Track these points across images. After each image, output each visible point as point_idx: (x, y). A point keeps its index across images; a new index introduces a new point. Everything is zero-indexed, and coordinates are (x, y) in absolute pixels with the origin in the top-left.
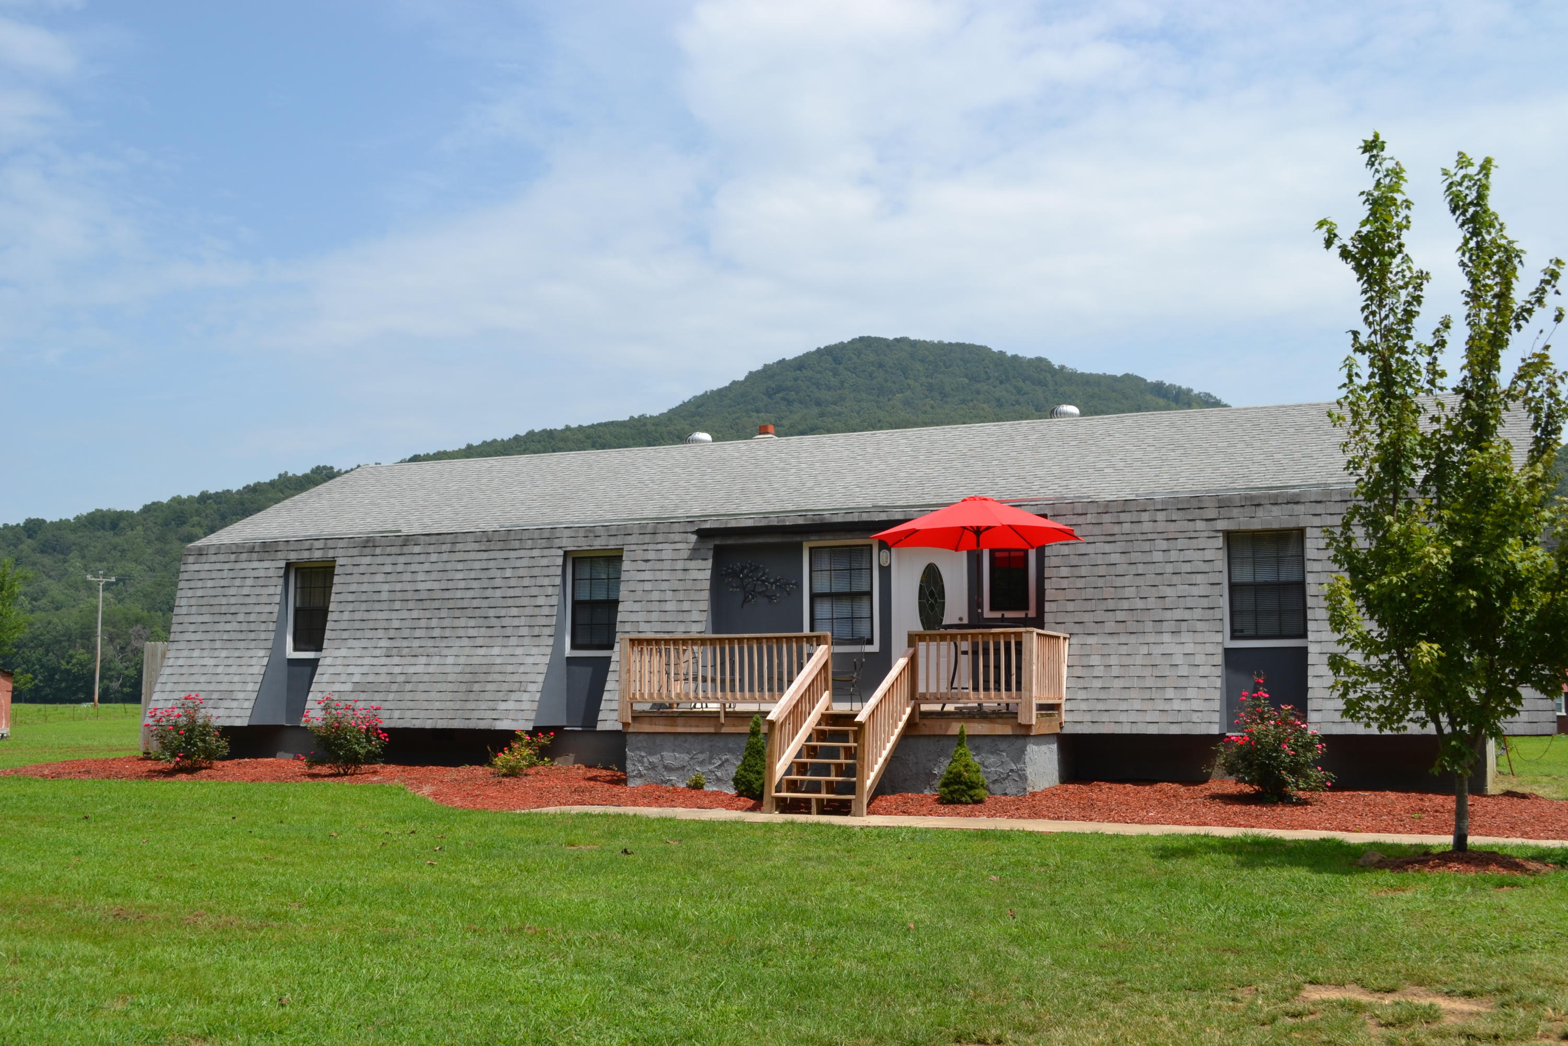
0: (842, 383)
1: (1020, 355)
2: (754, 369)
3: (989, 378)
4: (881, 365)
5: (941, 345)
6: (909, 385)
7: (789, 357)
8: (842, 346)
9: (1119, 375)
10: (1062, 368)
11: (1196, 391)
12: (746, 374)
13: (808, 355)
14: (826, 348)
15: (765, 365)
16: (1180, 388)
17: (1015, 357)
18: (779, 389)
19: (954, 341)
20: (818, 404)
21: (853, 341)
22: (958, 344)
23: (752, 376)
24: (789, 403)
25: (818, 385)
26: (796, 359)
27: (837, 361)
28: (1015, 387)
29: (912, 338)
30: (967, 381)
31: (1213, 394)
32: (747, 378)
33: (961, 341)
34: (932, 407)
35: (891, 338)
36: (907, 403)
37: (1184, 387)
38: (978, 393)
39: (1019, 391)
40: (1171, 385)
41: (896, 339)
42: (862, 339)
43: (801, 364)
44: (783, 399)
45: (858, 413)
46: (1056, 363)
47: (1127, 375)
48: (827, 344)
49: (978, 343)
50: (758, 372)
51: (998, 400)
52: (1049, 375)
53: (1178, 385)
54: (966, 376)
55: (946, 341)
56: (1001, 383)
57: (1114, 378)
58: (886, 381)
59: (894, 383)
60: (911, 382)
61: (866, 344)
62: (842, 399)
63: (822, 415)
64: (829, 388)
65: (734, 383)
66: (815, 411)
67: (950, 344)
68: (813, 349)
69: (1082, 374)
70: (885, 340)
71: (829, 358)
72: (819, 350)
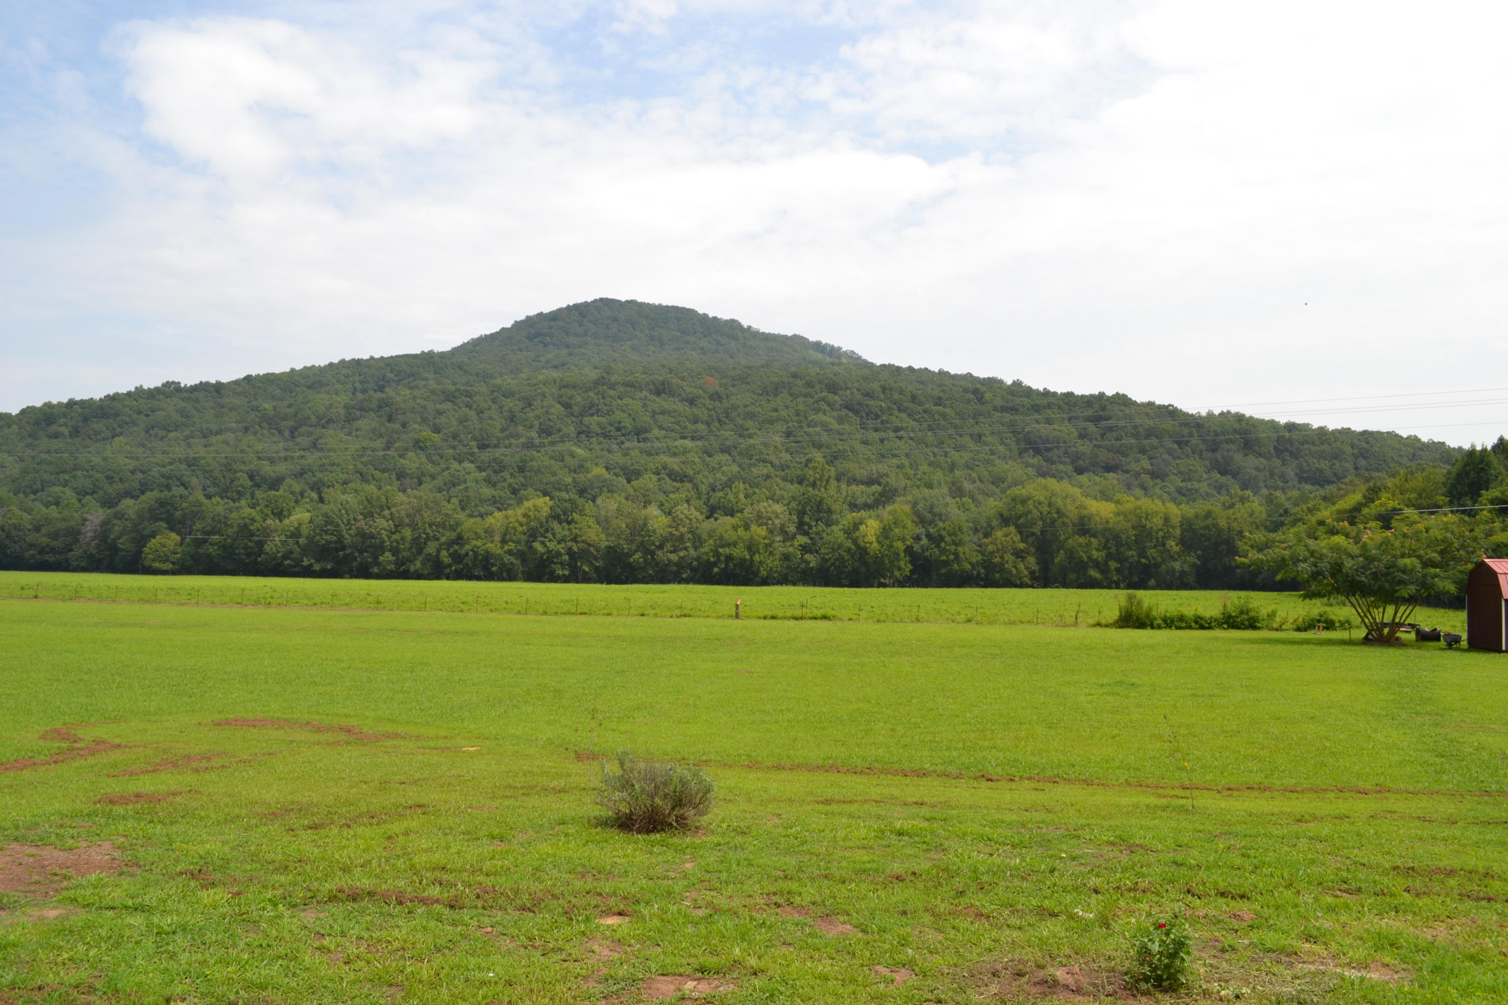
0: (586, 331)
1: (719, 317)
2: (519, 319)
3: (696, 333)
4: (615, 320)
5: (660, 307)
6: (636, 335)
7: (546, 311)
8: (586, 305)
9: (789, 335)
10: (750, 327)
11: (844, 349)
12: (513, 322)
13: (560, 310)
14: (574, 305)
15: (527, 317)
16: (833, 346)
17: (715, 318)
18: (537, 335)
19: (670, 305)
20: (568, 347)
21: (595, 301)
22: (673, 307)
23: (517, 324)
24: (545, 345)
25: (567, 333)
26: (551, 313)
27: (581, 314)
28: (715, 340)
29: (639, 301)
30: (679, 334)
31: (856, 352)
32: (513, 326)
33: (675, 305)
34: (654, 352)
35: (624, 300)
36: (634, 348)
37: (836, 346)
38: (688, 343)
39: (718, 343)
40: (826, 344)
41: (627, 301)
42: (601, 300)
43: (554, 316)
44: (540, 342)
45: (598, 354)
46: (745, 324)
47: (795, 335)
48: (575, 302)
49: (688, 307)
50: (522, 321)
51: (702, 349)
52: (740, 332)
53: (831, 343)
54: (679, 330)
55: (664, 304)
56: (705, 336)
57: (786, 337)
58: (619, 331)
59: (625, 333)
60: (638, 333)
61: (605, 303)
62: (586, 343)
63: (570, 354)
64: (576, 335)
65: (503, 329)
66: (565, 352)
67: (667, 306)
68: (564, 306)
69: (763, 333)
70: (619, 301)
71: (576, 313)
72: (569, 306)
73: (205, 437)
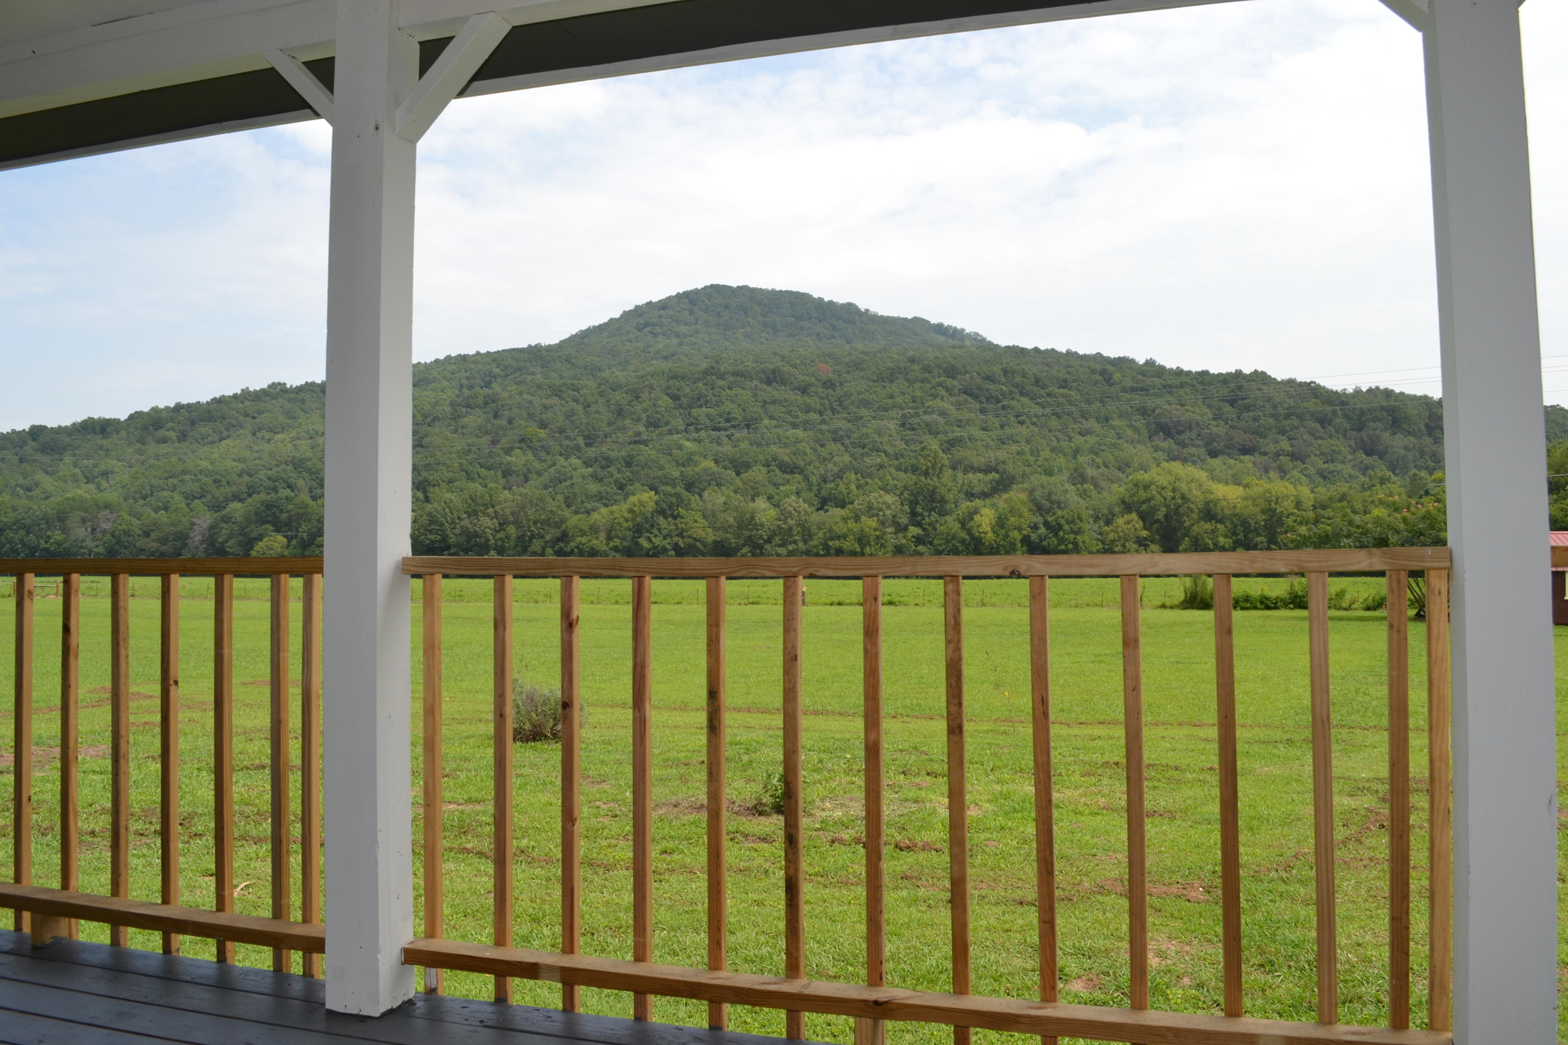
0: (696, 320)
1: (835, 301)
2: (627, 309)
3: (810, 318)
4: (727, 307)
5: (773, 292)
6: (749, 322)
7: (655, 300)
8: (696, 292)
9: (909, 318)
10: (867, 310)
11: (967, 331)
12: (621, 312)
13: (670, 298)
14: (684, 292)
15: (636, 306)
16: (955, 328)
17: (831, 302)
18: (647, 325)
19: (783, 289)
20: (677, 336)
21: (706, 287)
22: (786, 291)
23: (626, 315)
24: (655, 335)
25: (677, 322)
26: (660, 301)
27: (691, 302)
28: (831, 325)
29: (751, 286)
30: (793, 319)
31: (981, 333)
32: (622, 316)
33: (789, 289)
34: (767, 339)
35: (735, 286)
36: (747, 336)
37: (959, 327)
38: (802, 329)
39: (834, 328)
40: (948, 326)
41: (738, 287)
42: (712, 286)
43: (664, 304)
44: (650, 332)
45: (709, 343)
46: (862, 307)
47: (915, 318)
48: (685, 290)
49: (802, 291)
50: (631, 311)
51: (818, 335)
52: (857, 316)
53: (954, 325)
54: (793, 316)
55: (778, 289)
56: (820, 321)
57: (905, 320)
58: (731, 318)
59: (737, 320)
60: (750, 320)
61: (716, 289)
62: (697, 332)
63: (680, 344)
64: (686, 324)
65: (611, 320)
66: (675, 341)
67: (781, 291)
68: (674, 294)
69: (882, 316)
70: (730, 287)
71: (686, 301)
72: (678, 294)
73: (311, 438)
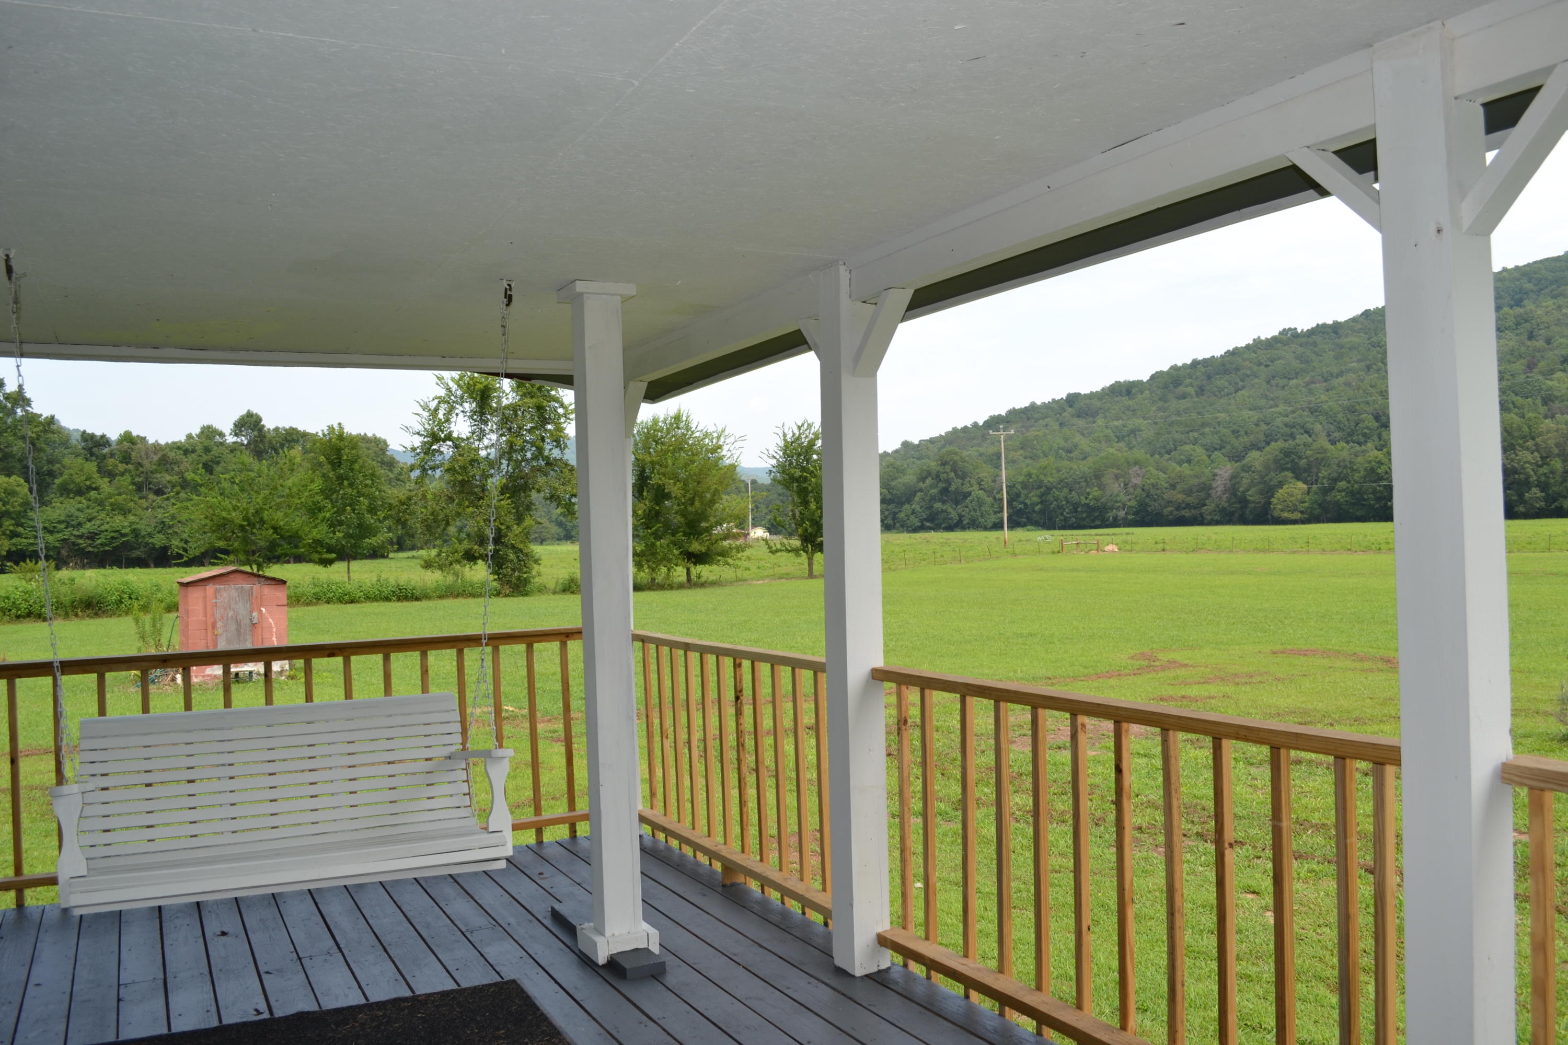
73: (1326, 381)
